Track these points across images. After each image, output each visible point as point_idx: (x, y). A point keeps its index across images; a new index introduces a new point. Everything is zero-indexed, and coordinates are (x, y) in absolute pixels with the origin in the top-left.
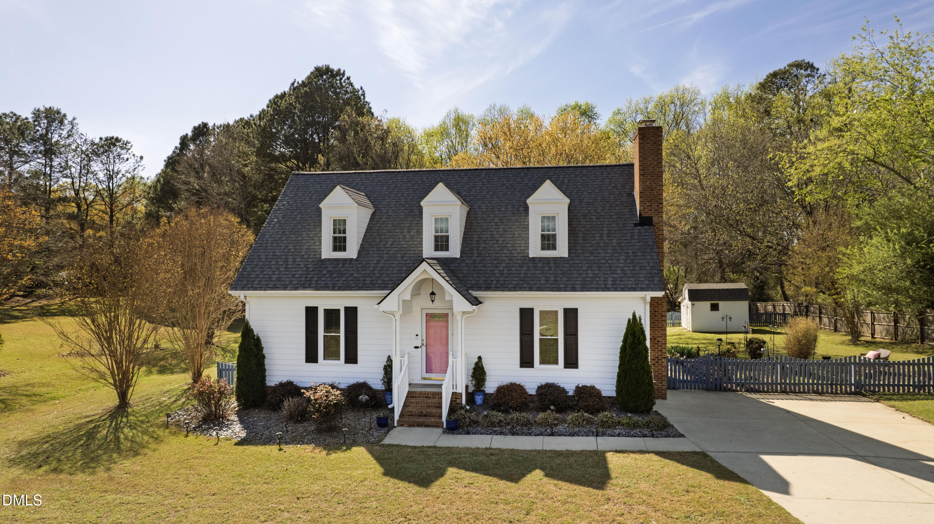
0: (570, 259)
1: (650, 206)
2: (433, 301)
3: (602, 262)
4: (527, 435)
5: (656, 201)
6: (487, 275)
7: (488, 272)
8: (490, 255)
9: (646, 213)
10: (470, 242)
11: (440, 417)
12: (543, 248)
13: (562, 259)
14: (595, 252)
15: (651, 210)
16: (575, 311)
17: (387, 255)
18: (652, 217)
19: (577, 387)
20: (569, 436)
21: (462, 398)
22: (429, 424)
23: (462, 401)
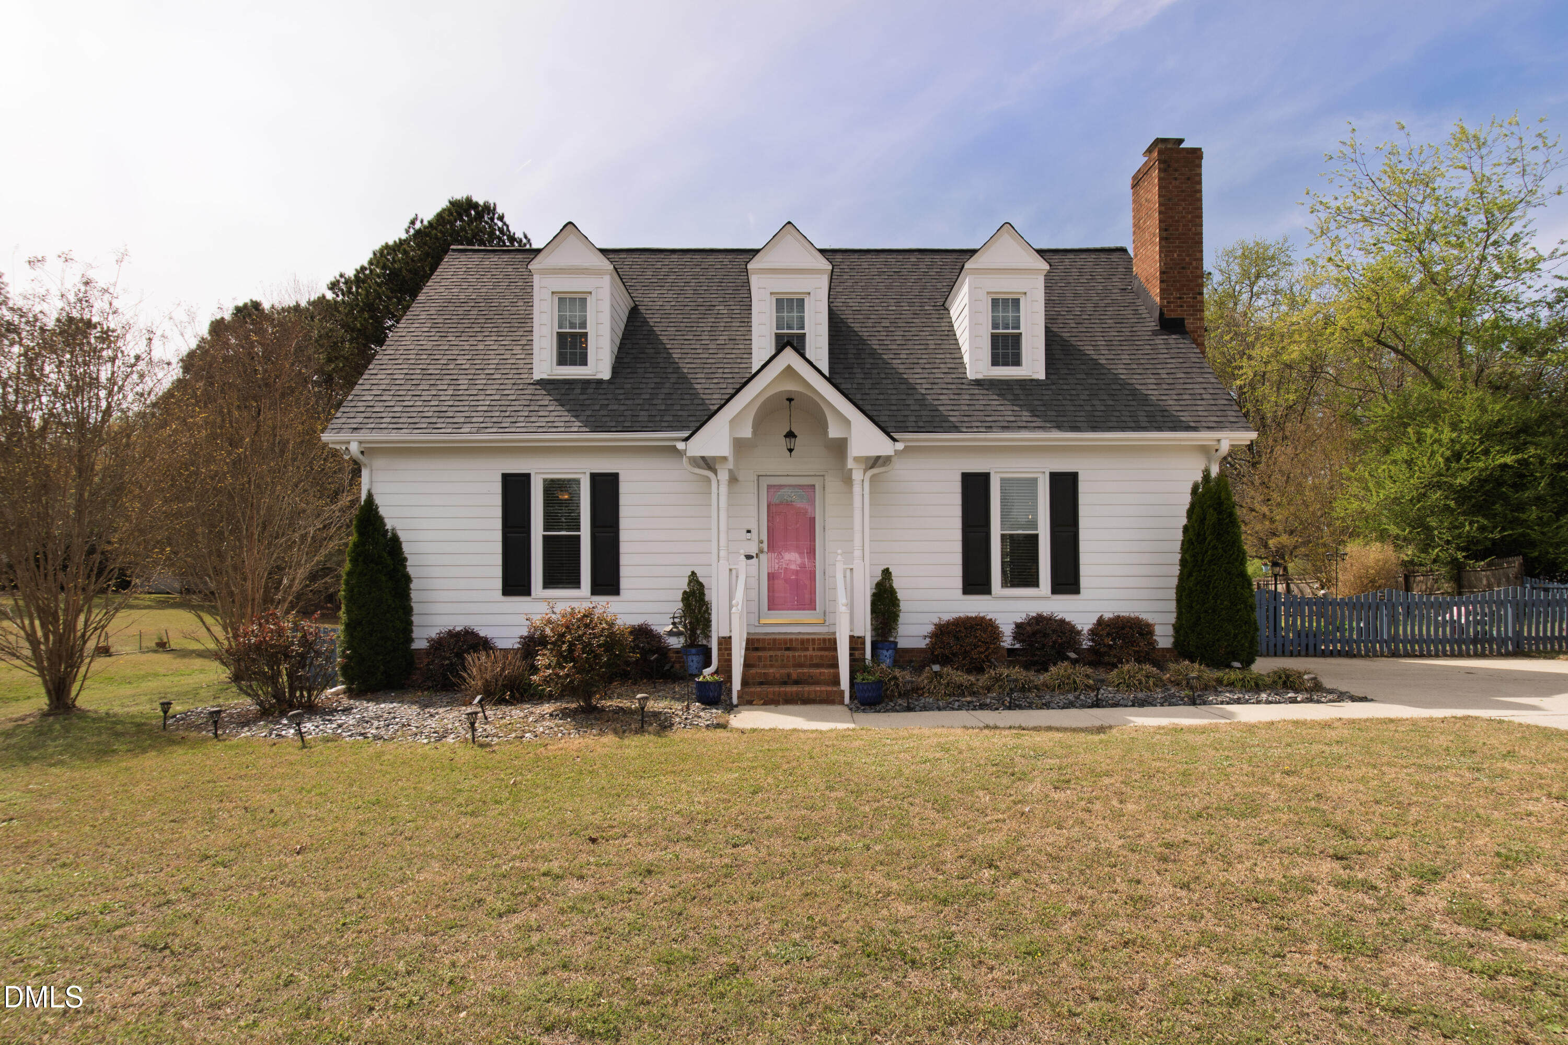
0: (1049, 382)
1: (1180, 298)
2: (791, 450)
3: (1114, 387)
4: (1041, 708)
5: (1192, 289)
6: (894, 408)
7: (894, 402)
8: (890, 376)
9: (1172, 311)
10: (842, 356)
11: (836, 681)
12: (995, 363)
13: (1034, 383)
14: (1095, 372)
15: (1182, 306)
16: (1072, 478)
17: (675, 375)
18: (1183, 320)
19: (1100, 621)
20: (1133, 705)
21: (864, 649)
22: (812, 696)
23: (864, 654)
